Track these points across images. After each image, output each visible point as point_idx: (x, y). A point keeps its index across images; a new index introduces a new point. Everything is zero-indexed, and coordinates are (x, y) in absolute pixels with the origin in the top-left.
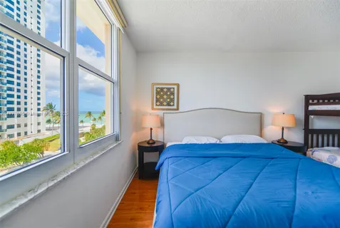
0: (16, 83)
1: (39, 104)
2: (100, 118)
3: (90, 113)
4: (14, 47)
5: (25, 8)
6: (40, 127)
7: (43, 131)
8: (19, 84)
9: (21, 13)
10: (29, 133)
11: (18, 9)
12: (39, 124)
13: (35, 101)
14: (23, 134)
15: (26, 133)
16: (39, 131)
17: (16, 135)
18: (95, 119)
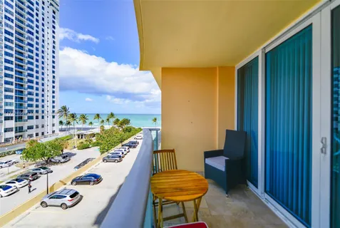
0: (35, 88)
1: (53, 107)
2: (108, 120)
3: (98, 115)
4: (34, 55)
5: (43, 19)
6: (55, 128)
7: (57, 131)
8: (37, 89)
9: (40, 24)
10: (45, 134)
11: (37, 21)
12: (53, 125)
13: (50, 104)
14: (40, 134)
15: (43, 134)
16: (53, 132)
17: (34, 135)
18: (103, 121)
